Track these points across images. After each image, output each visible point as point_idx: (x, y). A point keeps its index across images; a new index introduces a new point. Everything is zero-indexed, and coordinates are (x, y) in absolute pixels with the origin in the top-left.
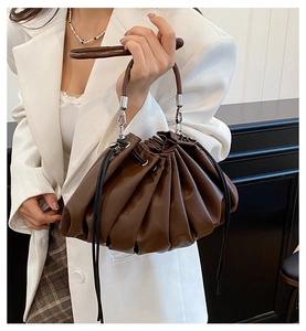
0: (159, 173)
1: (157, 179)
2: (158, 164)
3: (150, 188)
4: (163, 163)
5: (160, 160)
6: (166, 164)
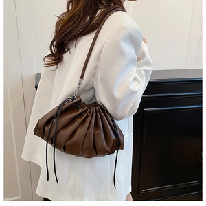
0: (85, 116)
1: (83, 118)
2: (85, 111)
3: (79, 121)
4: (88, 111)
5: (87, 110)
6: (90, 112)
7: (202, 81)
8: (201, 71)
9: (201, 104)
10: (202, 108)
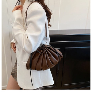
0: (43, 54)
5: (42, 51)
7: (90, 35)
8: (90, 30)
9: (90, 46)
10: (90, 48)
